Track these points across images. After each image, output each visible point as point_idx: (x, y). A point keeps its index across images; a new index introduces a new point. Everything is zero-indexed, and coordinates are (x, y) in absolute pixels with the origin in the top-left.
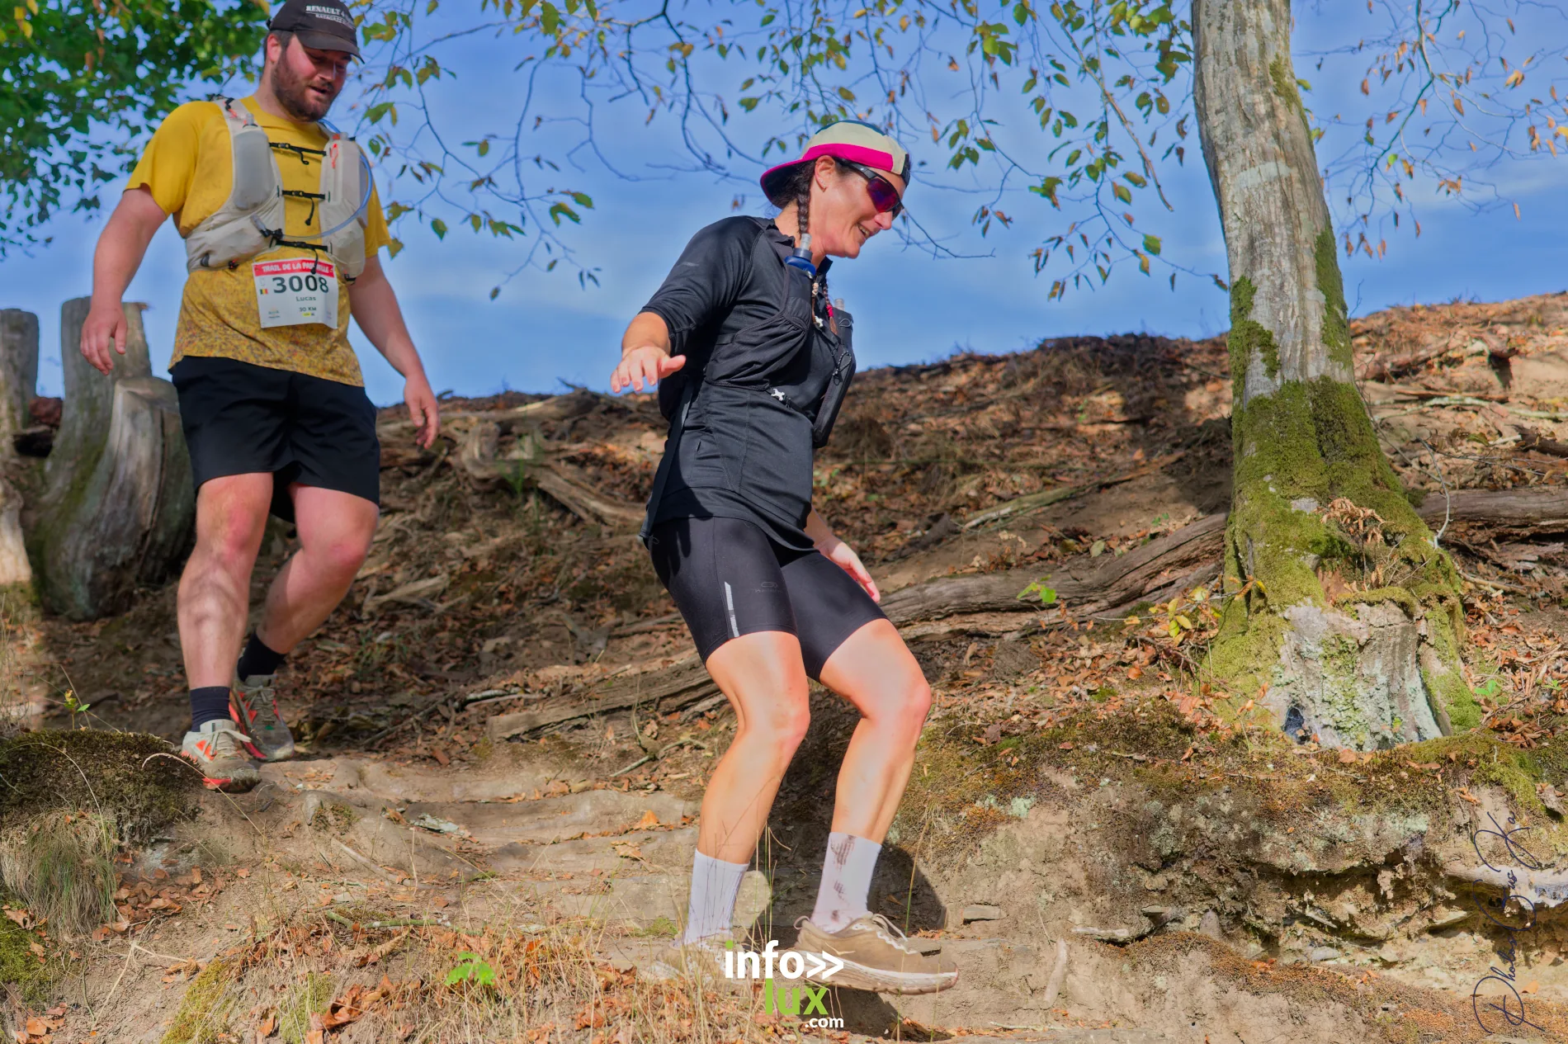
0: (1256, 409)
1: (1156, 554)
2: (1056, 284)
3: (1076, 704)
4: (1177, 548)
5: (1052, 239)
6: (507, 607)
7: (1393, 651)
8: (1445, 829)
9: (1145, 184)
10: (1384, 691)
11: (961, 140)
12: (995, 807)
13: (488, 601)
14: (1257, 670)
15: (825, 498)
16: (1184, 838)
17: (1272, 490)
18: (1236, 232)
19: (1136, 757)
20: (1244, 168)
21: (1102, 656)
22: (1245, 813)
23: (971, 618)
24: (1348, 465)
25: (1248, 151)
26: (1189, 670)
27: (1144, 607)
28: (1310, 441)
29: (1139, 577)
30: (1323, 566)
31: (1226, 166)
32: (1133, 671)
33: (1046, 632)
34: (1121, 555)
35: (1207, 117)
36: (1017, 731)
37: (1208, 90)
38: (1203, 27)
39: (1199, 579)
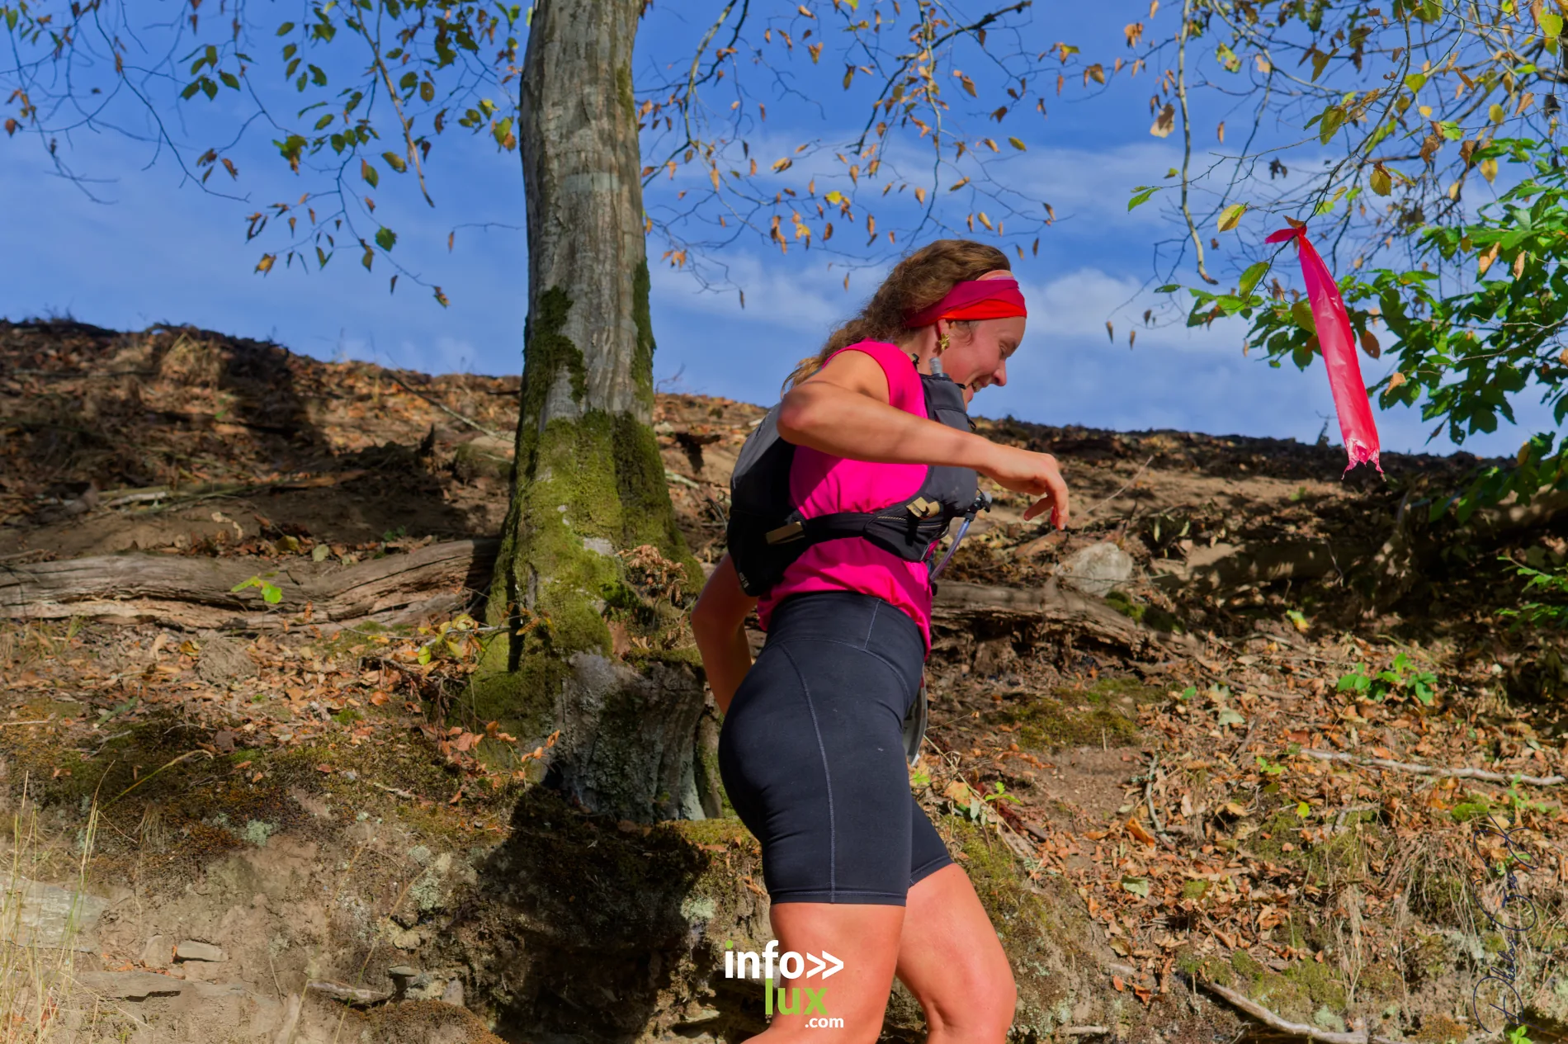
0: (558, 431)
1: (393, 571)
2: (266, 256)
3: (316, 722)
4: (418, 568)
5: (276, 206)
7: (678, 719)
8: (728, 919)
9: (404, 170)
10: (657, 761)
11: (206, 70)
12: (226, 827)
14: (525, 716)
16: (450, 893)
17: (565, 522)
18: (555, 238)
19: (401, 793)
20: (576, 172)
21: (337, 673)
22: (523, 874)
23: (165, 605)
24: (643, 512)
25: (583, 155)
26: (443, 705)
27: (373, 627)
28: (610, 479)
29: (369, 593)
30: (611, 614)
31: (554, 165)
32: (379, 696)
33: (252, 636)
34: (350, 565)
35: (540, 107)
36: (254, 743)
37: (547, 78)
38: (554, 10)
39: (438, 606)
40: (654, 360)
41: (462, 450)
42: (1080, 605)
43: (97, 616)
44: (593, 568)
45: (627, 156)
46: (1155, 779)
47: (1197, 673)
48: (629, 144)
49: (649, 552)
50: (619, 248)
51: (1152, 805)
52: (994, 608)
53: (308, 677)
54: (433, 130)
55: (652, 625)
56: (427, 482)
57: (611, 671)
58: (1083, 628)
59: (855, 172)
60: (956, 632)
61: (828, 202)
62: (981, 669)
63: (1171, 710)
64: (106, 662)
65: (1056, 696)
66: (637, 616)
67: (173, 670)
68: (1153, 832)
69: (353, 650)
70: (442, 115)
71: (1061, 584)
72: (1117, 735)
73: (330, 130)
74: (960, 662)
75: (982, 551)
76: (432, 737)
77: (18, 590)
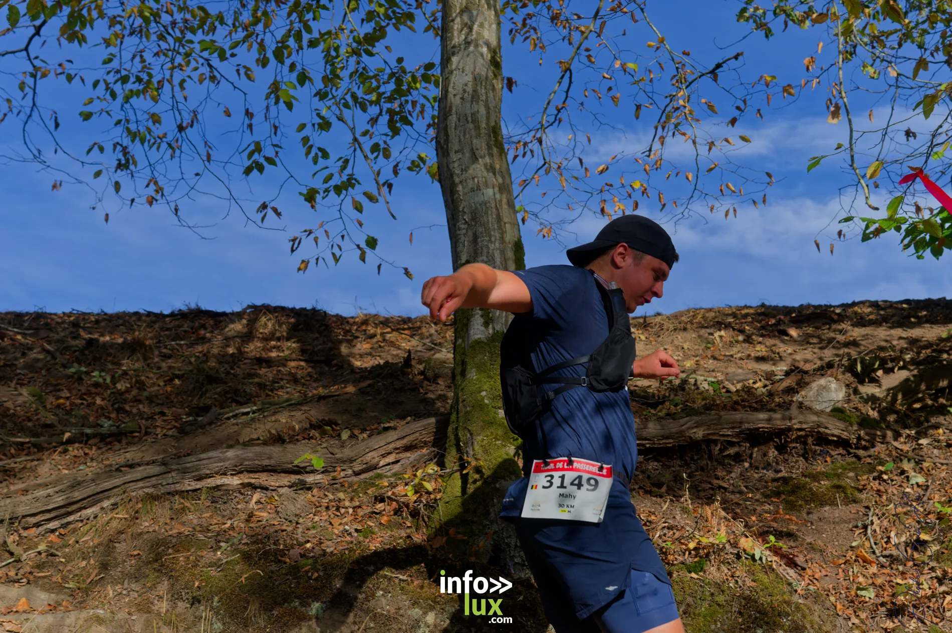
0: (477, 347)
1: (388, 441)
2: (303, 261)
3: (348, 538)
5: (305, 231)
9: (377, 201)
11: (256, 156)
12: (299, 608)
14: (473, 522)
15: (109, 392)
17: (486, 401)
18: (464, 231)
19: (401, 577)
20: (472, 190)
21: (360, 507)
23: (257, 475)
25: (476, 180)
26: (424, 520)
27: (380, 476)
29: (376, 456)
31: (460, 188)
32: (385, 518)
33: (309, 489)
34: (363, 440)
35: (448, 155)
36: (312, 554)
37: (451, 137)
38: (450, 96)
39: (418, 461)
41: (428, 361)
42: (814, 418)
43: (218, 486)
45: (503, 177)
46: (872, 523)
47: (894, 453)
48: (503, 170)
50: (503, 233)
51: (872, 541)
52: (760, 425)
53: (343, 511)
54: (393, 175)
56: (409, 384)
58: (819, 432)
59: (647, 167)
60: (738, 443)
61: (633, 188)
62: (757, 464)
63: (879, 478)
64: (225, 513)
65: (806, 476)
67: (265, 514)
68: (874, 556)
69: (369, 492)
70: (396, 166)
71: (801, 405)
72: (846, 497)
73: (333, 182)
74: (743, 461)
75: (748, 390)
76: (419, 541)
77: (170, 475)
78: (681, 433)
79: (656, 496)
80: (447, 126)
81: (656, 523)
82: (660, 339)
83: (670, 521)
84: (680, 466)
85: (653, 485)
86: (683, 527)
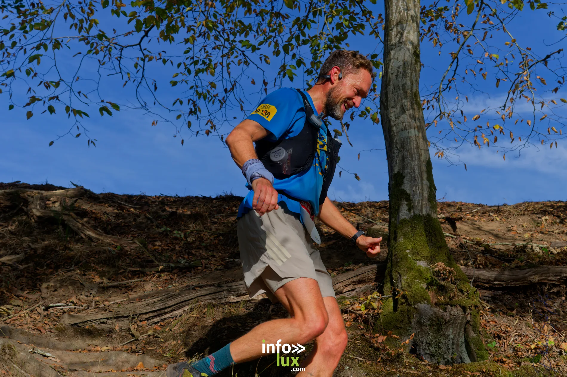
0: (404, 223)
1: (349, 277)
6: (50, 270)
7: (457, 326)
10: (451, 342)
13: (42, 267)
14: (401, 328)
15: (183, 242)
17: (409, 256)
18: (397, 154)
19: (359, 359)
20: (402, 130)
24: (437, 250)
25: (404, 124)
26: (371, 325)
27: (344, 298)
28: (424, 239)
29: (341, 286)
30: (429, 288)
31: (394, 128)
32: (348, 323)
34: (334, 276)
35: (388, 109)
37: (389, 99)
38: (390, 74)
39: (366, 289)
40: (436, 194)
41: (369, 230)
43: (250, 300)
44: (421, 272)
45: (420, 123)
48: (420, 118)
49: (441, 265)
50: (420, 155)
54: (350, 120)
55: (444, 292)
57: (431, 310)
59: (504, 117)
60: (559, 285)
61: (495, 129)
64: (254, 316)
66: (439, 289)
70: (352, 114)
74: (561, 296)
75: (566, 253)
76: (368, 337)
77: (223, 293)
78: (524, 278)
79: (510, 316)
80: (387, 92)
81: (511, 332)
82: (509, 220)
83: (519, 331)
84: (524, 298)
85: (508, 309)
86: (527, 335)
